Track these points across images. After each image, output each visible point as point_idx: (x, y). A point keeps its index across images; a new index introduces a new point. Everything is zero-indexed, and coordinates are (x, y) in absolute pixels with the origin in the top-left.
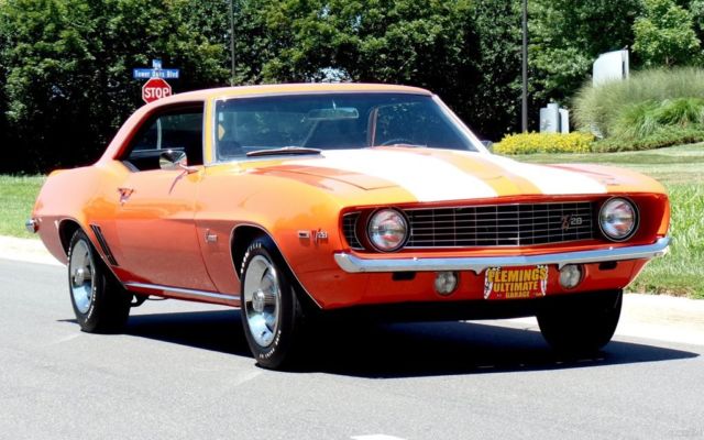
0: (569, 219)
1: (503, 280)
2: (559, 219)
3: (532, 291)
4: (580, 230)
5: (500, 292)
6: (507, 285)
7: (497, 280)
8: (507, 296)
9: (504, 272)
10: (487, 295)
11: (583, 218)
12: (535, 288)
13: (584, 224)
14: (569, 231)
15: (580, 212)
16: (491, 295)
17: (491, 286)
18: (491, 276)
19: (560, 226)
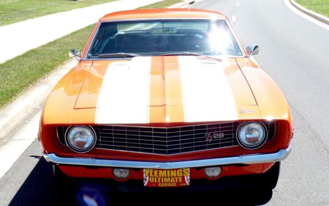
0: (212, 135)
1: (155, 175)
2: (204, 135)
3: (178, 182)
4: (222, 141)
5: (154, 183)
6: (159, 179)
7: (151, 175)
8: (160, 185)
9: (156, 171)
10: (146, 183)
11: (224, 133)
12: (180, 181)
13: (225, 137)
14: (212, 142)
15: (222, 129)
16: (148, 184)
17: (148, 178)
18: (147, 173)
19: (205, 139)
